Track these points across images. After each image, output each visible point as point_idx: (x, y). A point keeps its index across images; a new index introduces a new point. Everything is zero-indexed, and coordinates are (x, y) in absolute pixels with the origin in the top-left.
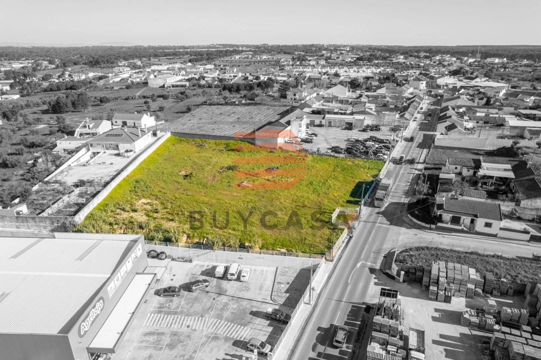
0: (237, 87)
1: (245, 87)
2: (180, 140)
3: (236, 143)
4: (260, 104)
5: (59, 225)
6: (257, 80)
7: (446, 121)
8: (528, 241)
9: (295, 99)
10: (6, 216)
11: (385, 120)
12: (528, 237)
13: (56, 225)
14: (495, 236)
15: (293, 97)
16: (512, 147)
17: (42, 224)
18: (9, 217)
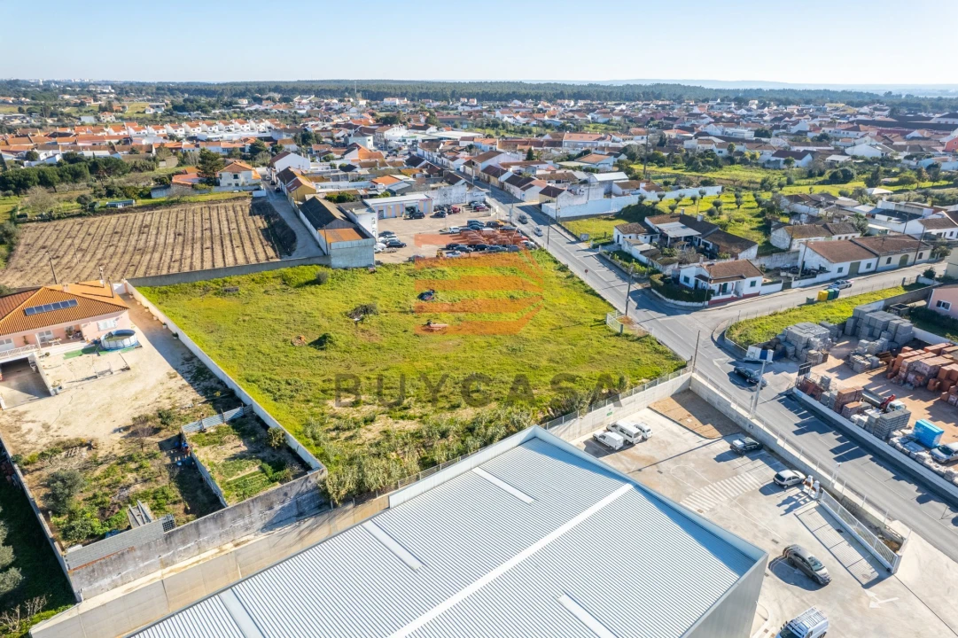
0: (39, 177)
1: (61, 176)
2: (161, 293)
3: (296, 270)
4: (178, 202)
5: (286, 504)
6: (33, 160)
7: (531, 186)
8: (782, 290)
9: (237, 185)
10: (132, 549)
11: (452, 197)
12: (780, 286)
13: (277, 507)
14: (757, 295)
15: (234, 181)
16: (640, 203)
17: (240, 523)
18: (141, 548)
